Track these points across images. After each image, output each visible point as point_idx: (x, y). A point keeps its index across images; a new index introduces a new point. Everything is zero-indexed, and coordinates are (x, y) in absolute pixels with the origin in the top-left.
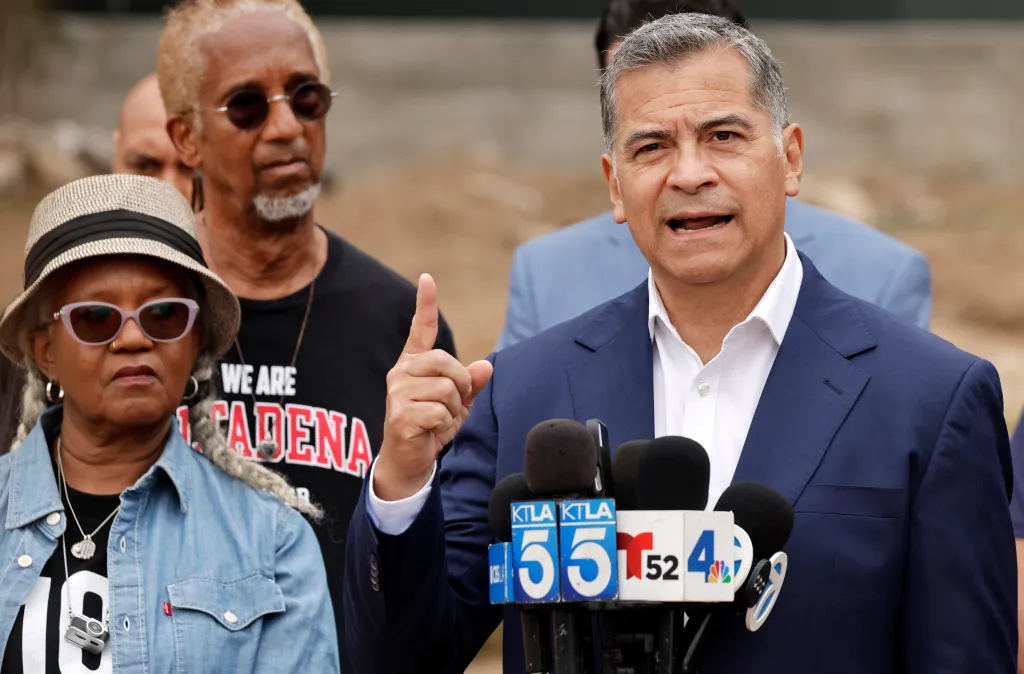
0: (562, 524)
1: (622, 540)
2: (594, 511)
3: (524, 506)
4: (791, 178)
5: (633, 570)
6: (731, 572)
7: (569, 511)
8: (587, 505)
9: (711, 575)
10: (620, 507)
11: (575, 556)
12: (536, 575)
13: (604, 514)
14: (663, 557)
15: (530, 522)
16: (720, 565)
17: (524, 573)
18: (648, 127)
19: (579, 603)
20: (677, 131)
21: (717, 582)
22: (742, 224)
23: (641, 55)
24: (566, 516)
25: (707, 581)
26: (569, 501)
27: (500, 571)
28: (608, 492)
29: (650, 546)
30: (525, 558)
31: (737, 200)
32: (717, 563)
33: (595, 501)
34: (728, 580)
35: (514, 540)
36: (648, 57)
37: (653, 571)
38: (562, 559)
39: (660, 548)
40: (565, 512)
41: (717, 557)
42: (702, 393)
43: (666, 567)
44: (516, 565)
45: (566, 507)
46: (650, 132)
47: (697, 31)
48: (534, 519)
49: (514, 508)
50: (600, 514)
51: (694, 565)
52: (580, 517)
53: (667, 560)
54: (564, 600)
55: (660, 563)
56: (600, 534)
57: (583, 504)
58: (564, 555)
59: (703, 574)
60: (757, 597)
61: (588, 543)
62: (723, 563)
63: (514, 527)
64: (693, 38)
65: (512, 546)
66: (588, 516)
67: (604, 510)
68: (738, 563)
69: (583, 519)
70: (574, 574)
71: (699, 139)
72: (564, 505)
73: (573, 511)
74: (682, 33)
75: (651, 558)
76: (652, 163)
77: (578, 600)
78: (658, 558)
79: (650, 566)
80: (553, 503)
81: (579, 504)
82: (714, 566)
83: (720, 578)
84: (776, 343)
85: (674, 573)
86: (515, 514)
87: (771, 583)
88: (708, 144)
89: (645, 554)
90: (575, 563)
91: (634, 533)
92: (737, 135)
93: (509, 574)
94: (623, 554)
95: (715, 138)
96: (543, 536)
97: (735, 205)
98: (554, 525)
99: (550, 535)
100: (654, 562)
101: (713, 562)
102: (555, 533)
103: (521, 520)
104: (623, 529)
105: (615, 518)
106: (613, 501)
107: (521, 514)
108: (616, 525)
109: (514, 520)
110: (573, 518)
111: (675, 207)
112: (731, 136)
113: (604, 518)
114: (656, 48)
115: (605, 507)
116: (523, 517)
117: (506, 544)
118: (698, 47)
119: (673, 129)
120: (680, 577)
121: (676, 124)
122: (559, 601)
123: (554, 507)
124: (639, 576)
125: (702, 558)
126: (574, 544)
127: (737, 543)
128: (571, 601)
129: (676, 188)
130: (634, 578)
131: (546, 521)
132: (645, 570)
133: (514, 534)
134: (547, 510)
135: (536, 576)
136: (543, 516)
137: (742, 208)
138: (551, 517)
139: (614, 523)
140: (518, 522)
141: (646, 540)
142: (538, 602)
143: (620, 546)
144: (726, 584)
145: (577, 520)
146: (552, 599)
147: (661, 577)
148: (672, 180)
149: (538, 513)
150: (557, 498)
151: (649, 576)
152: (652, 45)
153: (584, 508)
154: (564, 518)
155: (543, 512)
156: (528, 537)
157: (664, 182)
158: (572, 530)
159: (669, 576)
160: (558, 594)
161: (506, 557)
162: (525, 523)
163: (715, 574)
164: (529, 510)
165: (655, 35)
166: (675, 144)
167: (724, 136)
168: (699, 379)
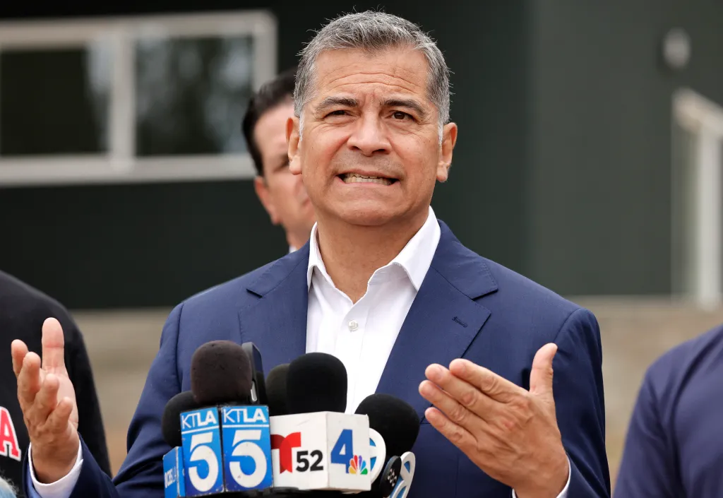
0: (224, 426)
1: (275, 441)
2: (251, 415)
3: (192, 414)
4: (442, 166)
5: (285, 466)
6: (368, 466)
7: (229, 415)
8: (245, 410)
9: (351, 467)
10: (273, 412)
11: (236, 453)
12: (203, 471)
13: (259, 418)
14: (310, 453)
15: (197, 427)
16: (359, 460)
17: (193, 472)
18: (341, 95)
19: (240, 493)
20: (364, 102)
21: (355, 473)
22: (404, 187)
23: (346, 38)
24: (227, 420)
25: (347, 472)
26: (229, 407)
27: (173, 473)
28: (262, 401)
29: (299, 444)
30: (193, 458)
31: (404, 168)
32: (356, 457)
33: (251, 407)
34: (365, 472)
35: (183, 444)
36: (353, 42)
37: (302, 465)
38: (225, 455)
39: (307, 445)
40: (226, 416)
41: (356, 452)
42: (352, 329)
43: (312, 460)
44: (186, 465)
45: (227, 412)
46: (342, 99)
47: (395, 29)
48: (200, 424)
49: (183, 417)
50: (256, 418)
51: (336, 458)
52: (239, 421)
53: (313, 454)
54: (227, 491)
55: (308, 457)
56: (257, 435)
57: (241, 410)
58: (226, 451)
59: (344, 466)
60: (391, 490)
61: (247, 443)
62: (360, 457)
63: (183, 433)
64: (391, 33)
65: (182, 449)
66: (246, 419)
67: (259, 415)
68: (373, 460)
69: (242, 422)
70: (235, 468)
71: (381, 114)
72: (225, 411)
73: (233, 415)
74: (384, 28)
75: (299, 454)
76: (338, 125)
77: (239, 490)
78: (306, 453)
79: (299, 460)
80: (215, 409)
81: (238, 410)
82: (353, 459)
83: (359, 471)
84: (414, 288)
85: (320, 465)
86: (184, 422)
87: (402, 479)
88: (387, 120)
89: (295, 451)
90: (236, 459)
91: (285, 435)
92: (411, 118)
93: (180, 473)
94: (276, 452)
95: (393, 117)
96: (208, 438)
97: (402, 172)
98: (218, 427)
99: (214, 438)
100: (302, 457)
101: (352, 456)
102: (218, 434)
103: (189, 427)
104: (276, 431)
105: (269, 423)
106: (266, 408)
107: (189, 421)
108: (270, 428)
109: (183, 428)
110: (233, 421)
111: (351, 164)
112: (406, 117)
113: (259, 422)
114: (361, 36)
115: (260, 413)
116: (191, 424)
117: (177, 448)
118: (394, 42)
119: (362, 99)
120: (325, 468)
121: (364, 96)
122: (223, 491)
123: (217, 412)
124: (290, 470)
125: (343, 452)
126: (234, 443)
127: (372, 443)
128: (233, 491)
129: (355, 148)
130: (286, 472)
131: (211, 424)
132: (295, 464)
133: (183, 439)
134: (211, 415)
135: (203, 473)
136: (208, 420)
137: (407, 175)
138: (215, 421)
139: (267, 426)
140: (187, 429)
141: (295, 439)
142: (206, 494)
143: (273, 447)
144: (363, 476)
145: (236, 423)
146: (217, 490)
147: (309, 469)
148: (352, 141)
149: (203, 419)
150: (219, 404)
151: (299, 469)
152: (357, 33)
153: (242, 413)
154: (225, 421)
155: (208, 417)
156: (196, 440)
157: (345, 141)
158: (233, 431)
159: (316, 468)
160: (222, 485)
161: (177, 459)
162: (192, 429)
163: (353, 466)
164: (196, 417)
165: (361, 24)
166: (360, 114)
167: (401, 115)
168: (349, 317)
